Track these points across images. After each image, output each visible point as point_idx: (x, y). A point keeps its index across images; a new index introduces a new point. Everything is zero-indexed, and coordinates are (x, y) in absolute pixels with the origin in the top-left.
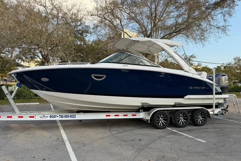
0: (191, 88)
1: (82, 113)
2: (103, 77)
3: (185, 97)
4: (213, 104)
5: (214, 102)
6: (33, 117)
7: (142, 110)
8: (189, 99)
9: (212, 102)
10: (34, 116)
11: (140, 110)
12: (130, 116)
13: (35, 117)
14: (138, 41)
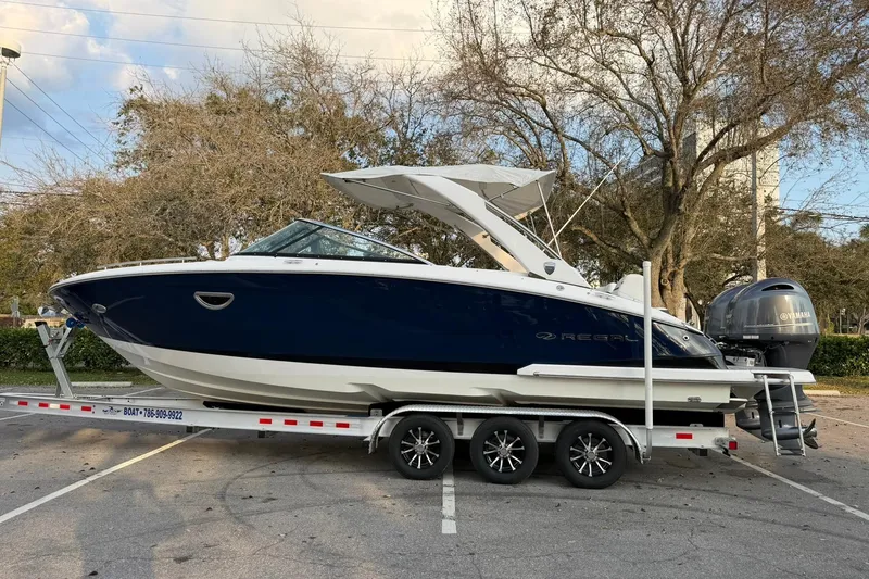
0: (550, 336)
1: (217, 409)
2: (227, 299)
3: (520, 371)
4: (643, 403)
5: (650, 397)
6: (89, 409)
7: (381, 411)
8: (536, 376)
9: (642, 398)
10: (91, 406)
11: (372, 411)
12: (329, 427)
13: (93, 409)
14: (364, 180)
